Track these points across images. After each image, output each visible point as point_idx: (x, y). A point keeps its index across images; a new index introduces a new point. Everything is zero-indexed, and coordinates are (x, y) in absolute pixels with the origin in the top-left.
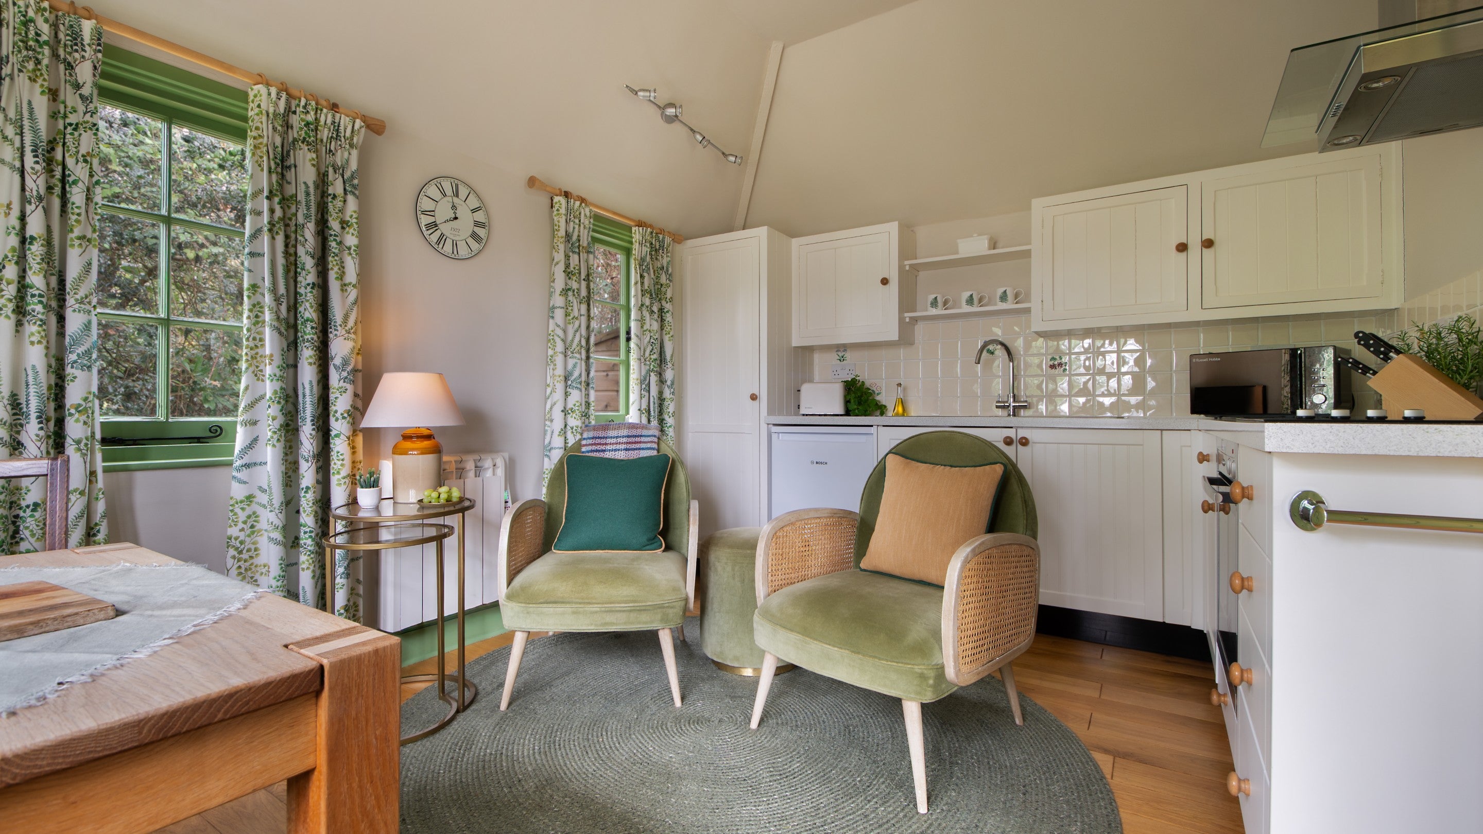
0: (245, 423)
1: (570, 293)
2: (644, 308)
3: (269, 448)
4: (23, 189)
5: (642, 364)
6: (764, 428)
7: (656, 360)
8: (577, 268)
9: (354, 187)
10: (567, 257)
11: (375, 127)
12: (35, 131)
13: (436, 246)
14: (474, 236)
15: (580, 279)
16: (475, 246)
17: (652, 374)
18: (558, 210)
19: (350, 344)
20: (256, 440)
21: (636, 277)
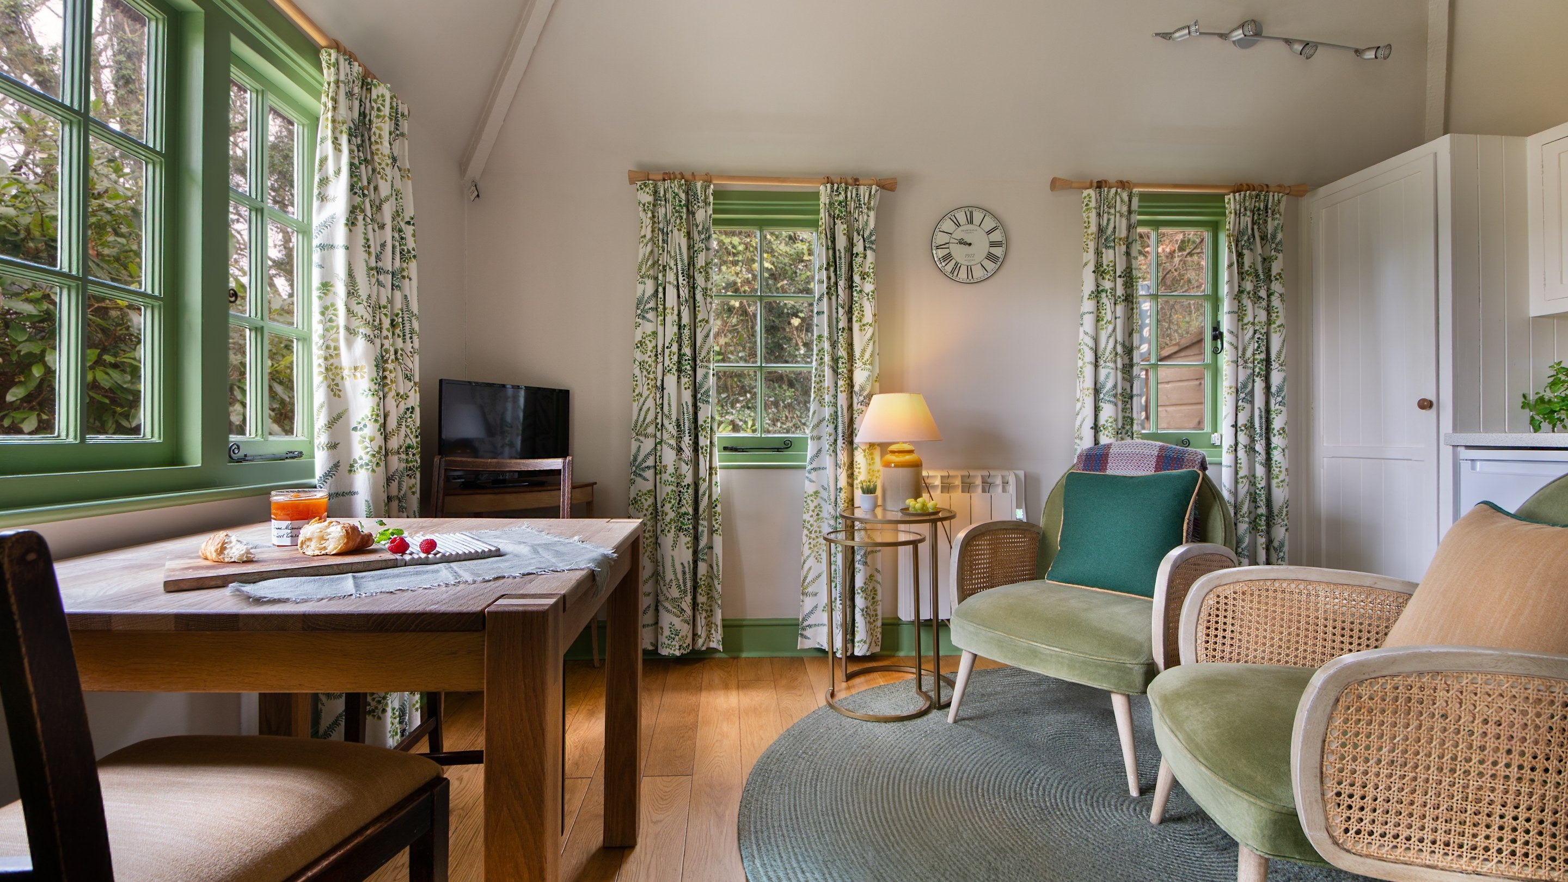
0: (812, 438)
1: (1104, 295)
2: (1244, 296)
3: (828, 457)
4: (679, 297)
5: (1240, 368)
6: (1447, 452)
7: (1261, 360)
8: (1111, 264)
9: (872, 243)
10: (1098, 253)
11: (887, 185)
12: (682, 260)
13: (950, 276)
14: (991, 257)
15: (1115, 278)
16: (990, 266)
17: (1257, 379)
18: (1087, 205)
19: (866, 373)
20: (820, 451)
21: (1230, 258)
